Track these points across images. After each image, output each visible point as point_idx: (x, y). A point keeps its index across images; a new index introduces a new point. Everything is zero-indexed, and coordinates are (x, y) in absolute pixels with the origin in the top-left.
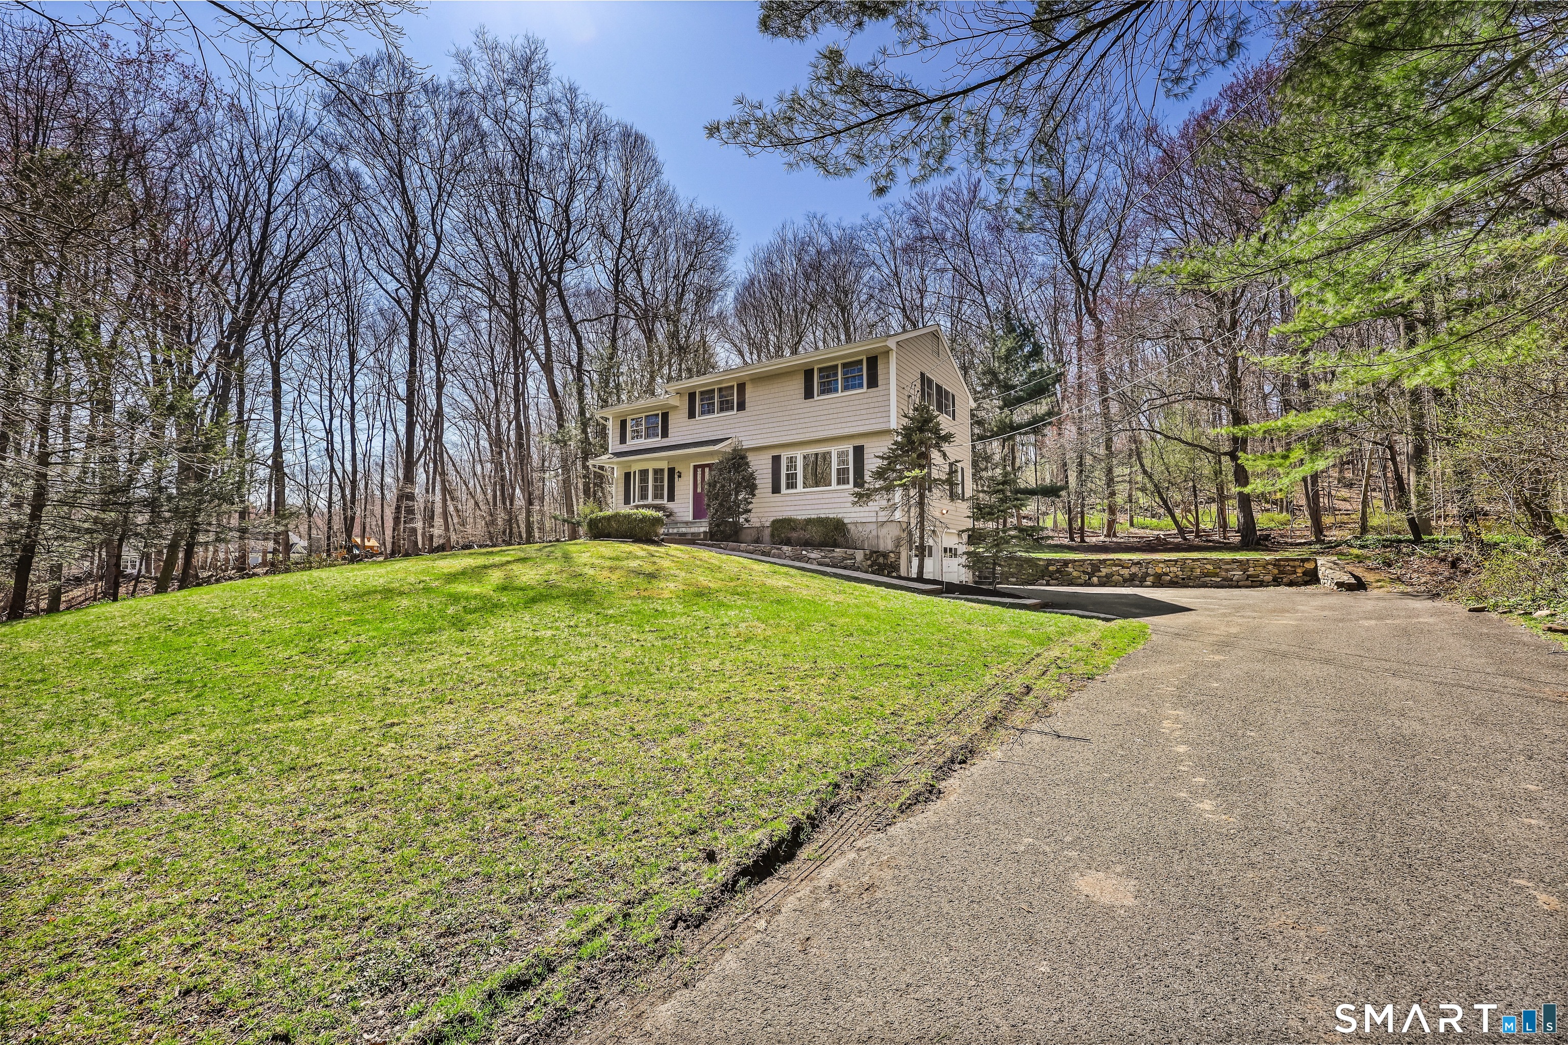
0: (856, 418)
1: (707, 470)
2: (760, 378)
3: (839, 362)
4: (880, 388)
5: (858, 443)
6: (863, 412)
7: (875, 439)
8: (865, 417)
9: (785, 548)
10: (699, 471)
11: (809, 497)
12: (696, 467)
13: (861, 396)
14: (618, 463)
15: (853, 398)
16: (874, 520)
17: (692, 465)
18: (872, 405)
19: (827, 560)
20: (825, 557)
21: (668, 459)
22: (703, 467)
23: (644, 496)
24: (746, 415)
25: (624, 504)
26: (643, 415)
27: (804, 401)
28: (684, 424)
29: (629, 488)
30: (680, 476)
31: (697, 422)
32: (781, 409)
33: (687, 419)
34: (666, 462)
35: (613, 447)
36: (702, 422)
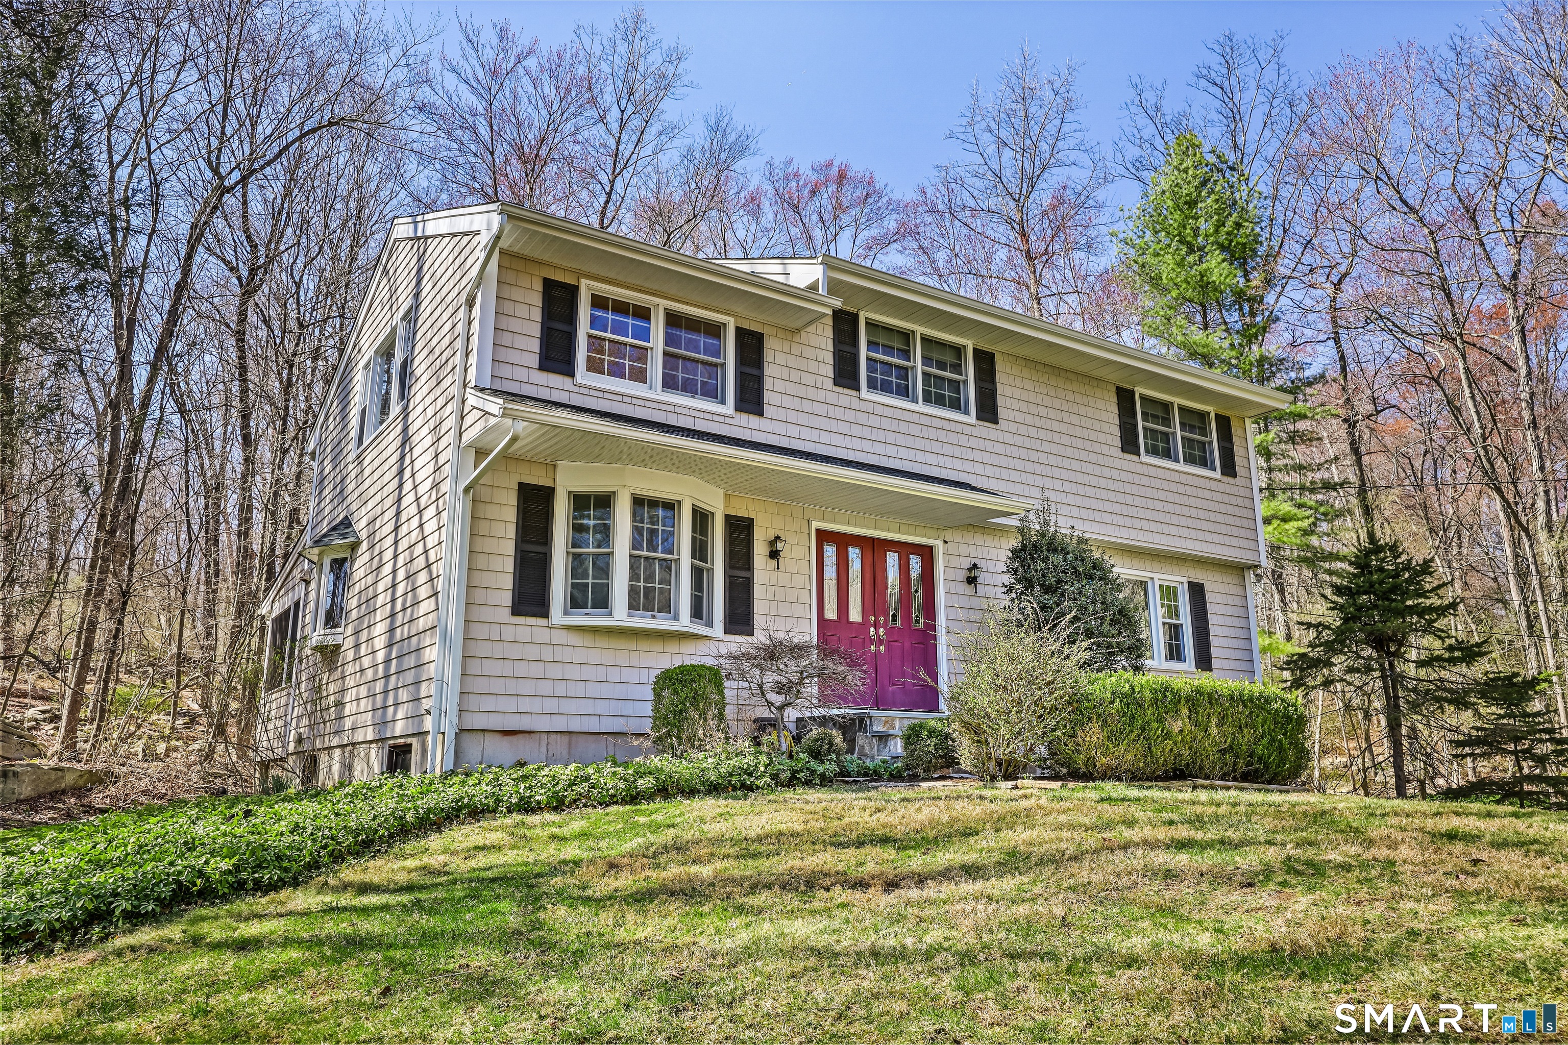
1: (855, 559)
4: (1238, 481)
5: (1198, 576)
10: (830, 551)
12: (822, 539)
17: (814, 525)
22: (843, 543)
24: (1000, 436)
25: (514, 613)
26: (659, 306)
27: (1121, 455)
28: (822, 395)
29: (540, 549)
30: (774, 554)
31: (863, 406)
32: (1076, 454)
33: (829, 384)
34: (721, 492)
35: (505, 371)
36: (879, 410)
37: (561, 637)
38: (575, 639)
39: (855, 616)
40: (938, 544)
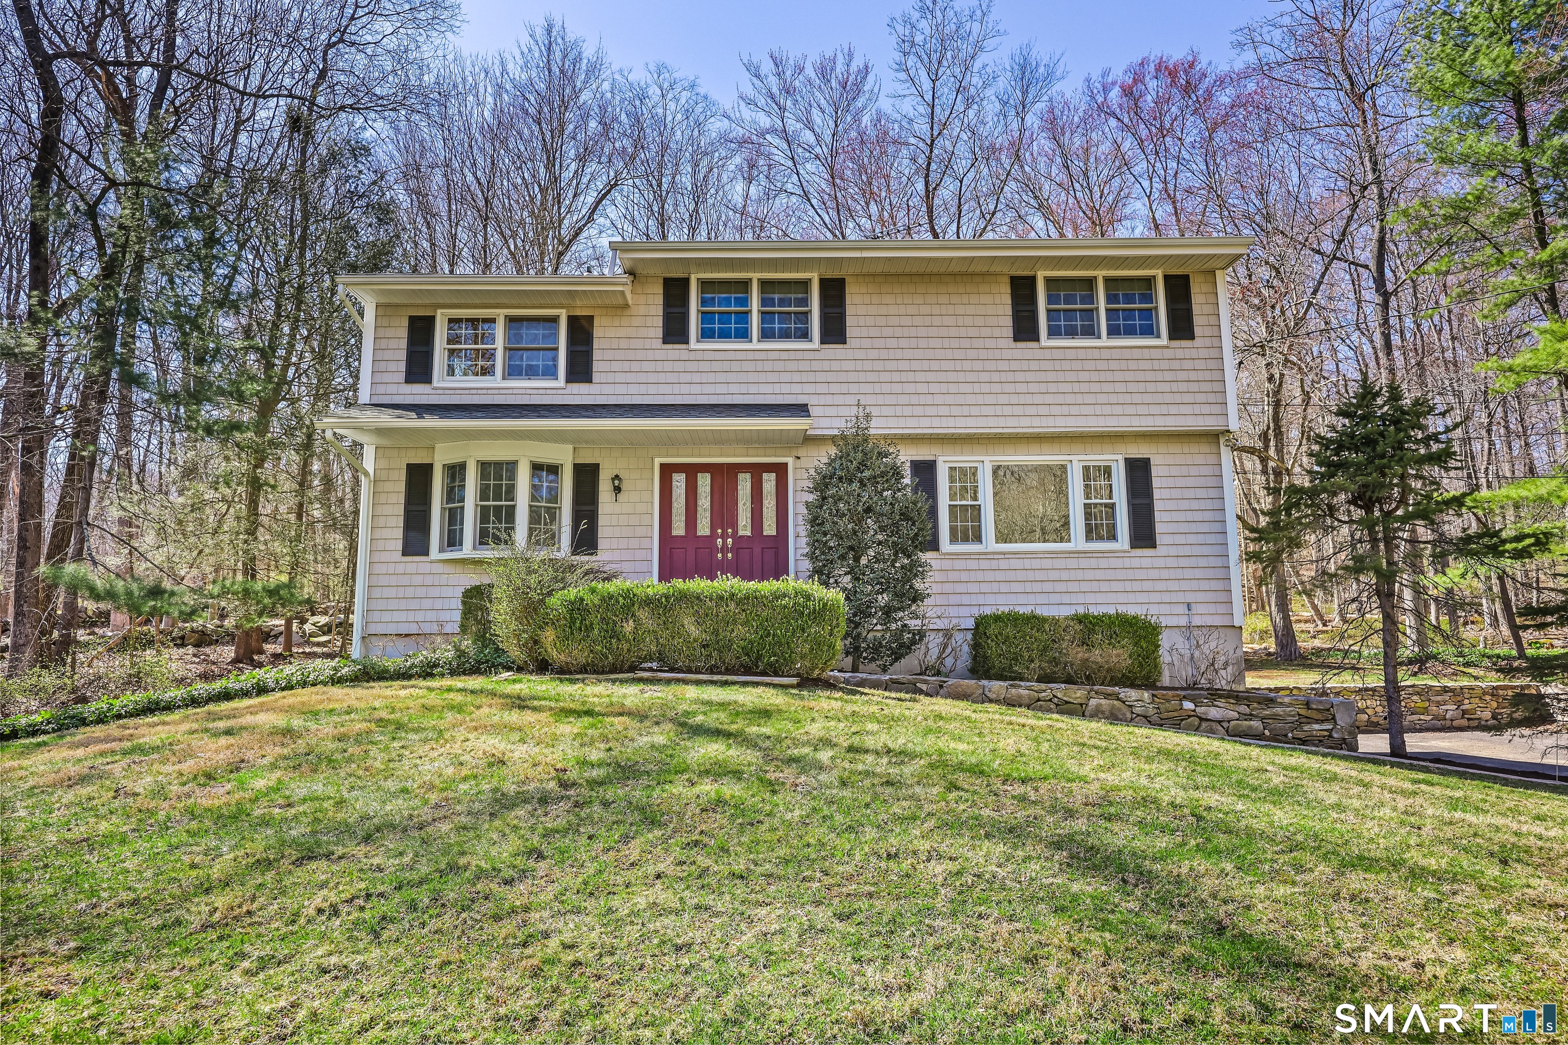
0: (1147, 398)
1: (704, 482)
2: (887, 276)
3: (1100, 274)
4: (1198, 342)
5: (1138, 451)
6: (1166, 387)
7: (1175, 448)
8: (1168, 398)
9: (1132, 694)
10: (679, 481)
11: (1015, 563)
12: (667, 471)
13: (1155, 354)
14: (380, 432)
15: (1137, 354)
16: (1183, 621)
17: (658, 461)
18: (1182, 376)
19: (1256, 724)
20: (1250, 717)
21: (576, 439)
22: (693, 471)
23: (453, 540)
24: (850, 354)
25: (404, 554)
26: (500, 314)
27: (1013, 344)
28: (650, 355)
29: (421, 508)
30: (617, 489)
31: (692, 356)
32: (949, 354)
33: (658, 343)
34: (571, 447)
35: (381, 389)
36: (711, 356)
37: (439, 568)
38: (448, 568)
39: (703, 528)
40: (790, 461)
